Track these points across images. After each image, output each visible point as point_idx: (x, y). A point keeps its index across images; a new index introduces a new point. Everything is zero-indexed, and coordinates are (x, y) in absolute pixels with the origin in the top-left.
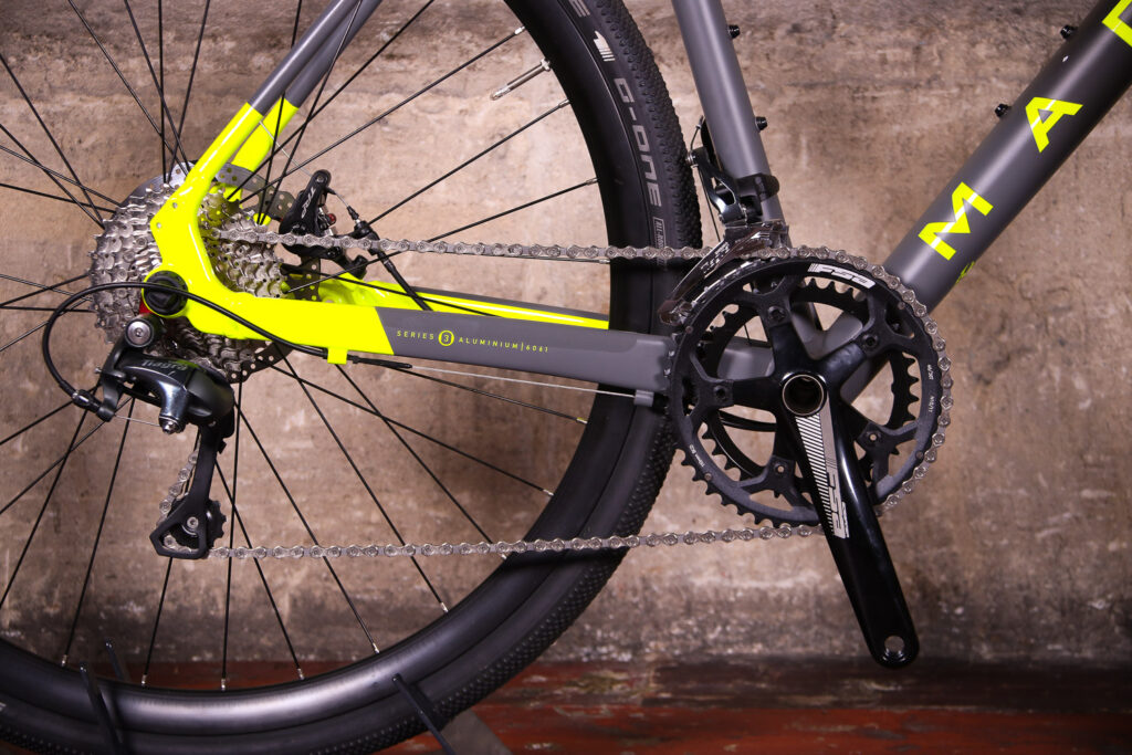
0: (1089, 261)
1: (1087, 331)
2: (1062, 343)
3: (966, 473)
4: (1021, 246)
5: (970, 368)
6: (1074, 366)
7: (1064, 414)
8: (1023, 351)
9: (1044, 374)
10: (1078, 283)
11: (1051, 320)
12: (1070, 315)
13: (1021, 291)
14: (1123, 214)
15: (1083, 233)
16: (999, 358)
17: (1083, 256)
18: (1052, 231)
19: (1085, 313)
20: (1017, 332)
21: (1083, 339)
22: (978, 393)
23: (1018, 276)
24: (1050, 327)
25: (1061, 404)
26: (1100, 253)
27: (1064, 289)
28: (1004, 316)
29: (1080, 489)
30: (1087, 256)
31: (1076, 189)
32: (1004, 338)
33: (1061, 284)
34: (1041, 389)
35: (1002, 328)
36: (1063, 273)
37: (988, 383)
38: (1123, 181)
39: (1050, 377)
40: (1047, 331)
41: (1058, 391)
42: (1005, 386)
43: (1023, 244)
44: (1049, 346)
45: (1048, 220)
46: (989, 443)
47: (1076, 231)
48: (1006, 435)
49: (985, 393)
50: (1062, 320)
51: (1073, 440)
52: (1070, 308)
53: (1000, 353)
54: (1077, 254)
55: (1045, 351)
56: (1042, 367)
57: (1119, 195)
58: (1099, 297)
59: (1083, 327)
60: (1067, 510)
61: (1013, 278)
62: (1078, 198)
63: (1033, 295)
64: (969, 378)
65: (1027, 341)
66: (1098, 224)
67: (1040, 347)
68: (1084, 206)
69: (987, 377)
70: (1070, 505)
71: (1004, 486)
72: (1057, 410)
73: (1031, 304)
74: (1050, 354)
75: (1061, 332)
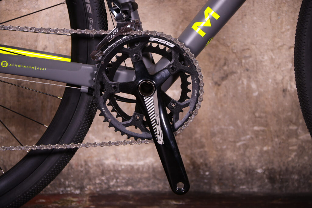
0: (258, 38)
1: (257, 65)
2: (247, 70)
3: (211, 120)
4: (232, 32)
5: (213, 79)
6: (252, 79)
7: (248, 97)
8: (233, 73)
9: (240, 82)
10: (254, 47)
11: (243, 61)
12: (251, 59)
13: (232, 50)
14: (271, 20)
15: (256, 27)
16: (223, 76)
17: (255, 36)
18: (244, 26)
19: (256, 58)
20: (230, 66)
21: (255, 69)
22: (216, 89)
23: (231, 44)
24: (243, 64)
25: (247, 93)
26: (262, 35)
27: (248, 49)
28: (226, 59)
29: (253, 126)
30: (257, 36)
31: (253, 10)
32: (225, 68)
33: (247, 47)
34: (239, 88)
35: (225, 64)
36: (248, 43)
37: (219, 85)
38: (271, 7)
39: (243, 83)
40: (242, 65)
41: (245, 89)
42: (226, 87)
43: (233, 31)
44: (242, 71)
45: (242, 22)
46: (220, 108)
47: (253, 27)
48: (226, 106)
49: (218, 89)
50: (247, 61)
51: (251, 107)
52: (250, 57)
53: (224, 74)
54: (253, 36)
55: (241, 73)
56: (240, 79)
57: (269, 13)
58: (261, 52)
59: (255, 64)
60: (248, 134)
61: (229, 44)
62: (254, 14)
63: (237, 51)
64: (212, 83)
65: (234, 69)
66: (261, 24)
67: (239, 71)
68: (256, 17)
69: (219, 83)
70: (250, 133)
71: (225, 125)
72: (245, 96)
73: (236, 55)
74: (243, 74)
75: (247, 66)
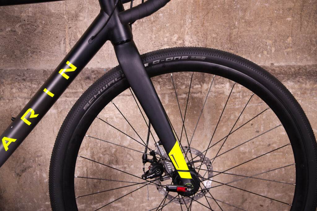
0: (46, 144)
1: (46, 161)
2: (40, 165)
3: (15, 199)
4: (28, 141)
5: (15, 172)
6: (43, 171)
7: (41, 183)
8: (29, 167)
9: (35, 173)
10: (43, 150)
11: (37, 159)
12: (42, 157)
13: (28, 152)
14: (54, 132)
15: (44, 137)
16: (23, 169)
17: (44, 143)
18: (36, 137)
19: (45, 157)
20: (28, 162)
21: (45, 164)
22: (18, 179)
23: (27, 148)
24: (36, 161)
25: (40, 180)
26: (48, 142)
27: (40, 151)
28: (24, 158)
29: (45, 202)
30: (45, 143)
31: (41, 126)
32: (24, 164)
33: (39, 150)
34: (34, 177)
35: (24, 161)
36: (39, 147)
37: (20, 176)
38: (53, 124)
39: (37, 174)
40: (35, 162)
41: (39, 177)
42: (25, 177)
43: (28, 140)
44: (36, 166)
45: (34, 134)
46: (21, 191)
47: (42, 137)
48: (25, 189)
49: (19, 179)
50: (39, 159)
51: (43, 190)
52: (41, 156)
53: (24, 168)
54: (42, 142)
55: (35, 167)
56: (34, 171)
57: (52, 127)
58: (49, 153)
59: (45, 161)
60: (42, 208)
61: (26, 149)
62: (42, 128)
63: (31, 153)
64: (15, 175)
65: (30, 165)
66: (47, 135)
67: (34, 166)
68: (43, 130)
69: (20, 174)
70: (43, 206)
71: (25, 203)
72: (39, 182)
73: (31, 155)
74: (36, 168)
75: (39, 162)
